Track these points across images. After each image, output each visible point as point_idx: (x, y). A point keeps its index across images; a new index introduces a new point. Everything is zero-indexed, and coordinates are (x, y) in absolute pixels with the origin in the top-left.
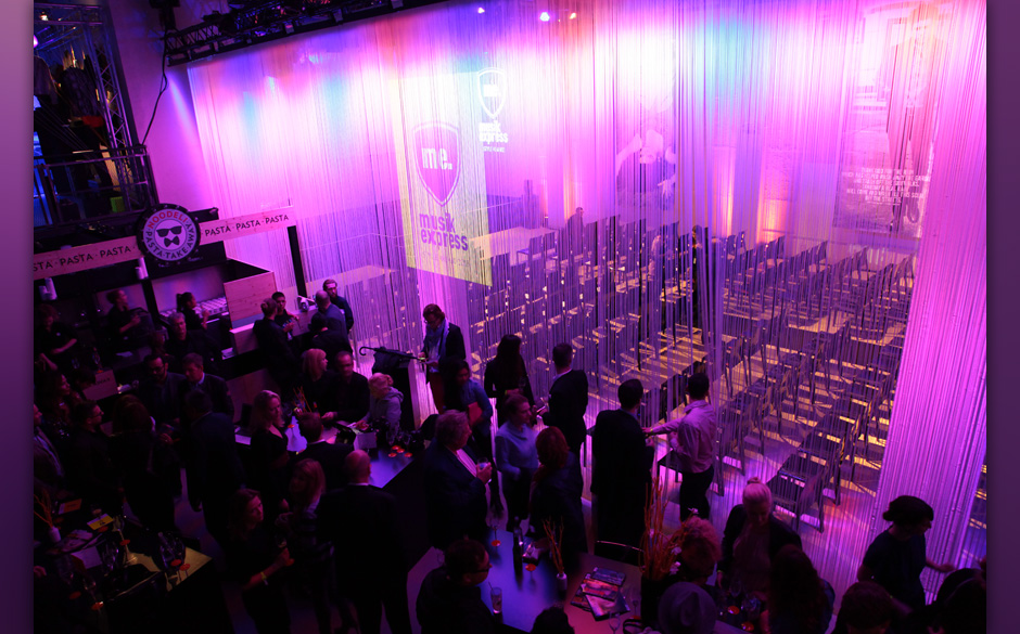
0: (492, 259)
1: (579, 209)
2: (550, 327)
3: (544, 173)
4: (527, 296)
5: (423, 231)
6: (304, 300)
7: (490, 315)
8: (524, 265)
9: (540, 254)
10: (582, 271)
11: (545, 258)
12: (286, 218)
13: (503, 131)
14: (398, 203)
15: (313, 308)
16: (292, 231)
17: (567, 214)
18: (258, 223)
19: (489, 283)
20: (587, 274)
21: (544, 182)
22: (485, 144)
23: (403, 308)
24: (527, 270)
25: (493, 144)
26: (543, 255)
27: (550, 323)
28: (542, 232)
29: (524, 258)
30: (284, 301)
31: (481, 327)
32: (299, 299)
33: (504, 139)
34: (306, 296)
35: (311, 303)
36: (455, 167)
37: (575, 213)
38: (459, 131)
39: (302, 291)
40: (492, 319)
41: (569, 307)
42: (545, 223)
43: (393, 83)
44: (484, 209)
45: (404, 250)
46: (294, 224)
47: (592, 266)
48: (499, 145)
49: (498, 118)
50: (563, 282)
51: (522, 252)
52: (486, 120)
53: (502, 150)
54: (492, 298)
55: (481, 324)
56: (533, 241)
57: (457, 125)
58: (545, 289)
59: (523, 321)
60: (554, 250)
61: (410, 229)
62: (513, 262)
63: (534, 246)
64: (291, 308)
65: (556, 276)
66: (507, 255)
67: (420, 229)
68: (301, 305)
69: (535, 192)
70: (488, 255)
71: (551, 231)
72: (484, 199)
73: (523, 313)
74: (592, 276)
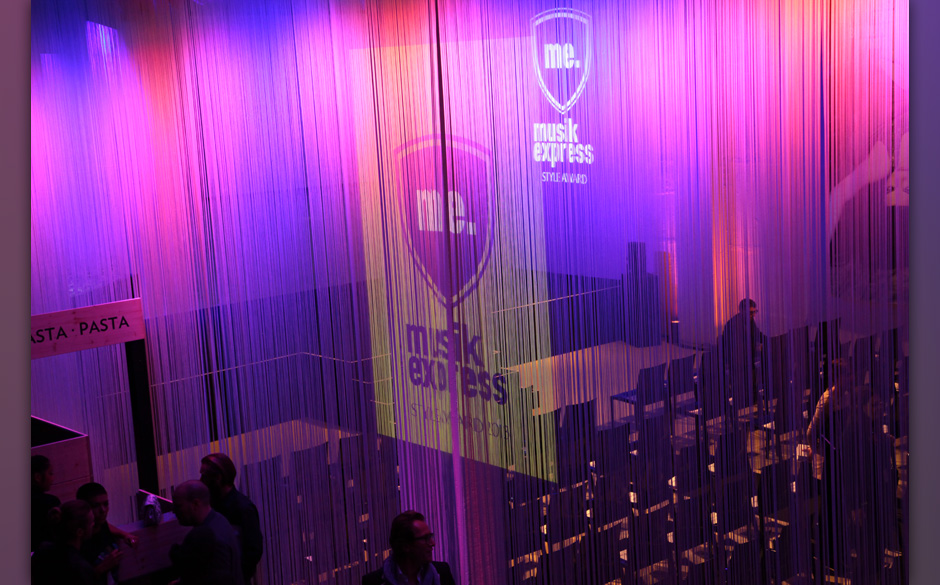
0: (557, 413)
1: (747, 305)
2: (685, 569)
3: (670, 226)
4: (633, 497)
5: (413, 360)
6: (151, 498)
7: (551, 539)
8: (626, 429)
9: (662, 404)
10: (756, 444)
11: (672, 413)
12: (124, 322)
13: (583, 140)
14: (362, 286)
15: (169, 517)
16: (136, 352)
17: (721, 315)
18: (62, 333)
19: (552, 477)
20: (767, 449)
21: (672, 248)
22: (546, 166)
23: (365, 518)
24: (634, 437)
25: (564, 167)
26: (668, 404)
27: (686, 562)
28: (665, 355)
29: (625, 411)
30: (106, 503)
31: (531, 565)
32: (141, 498)
33: (584, 154)
34: (156, 492)
35: (165, 507)
36: (482, 229)
37: (736, 311)
38: (493, 154)
39: (148, 477)
40: (556, 547)
41: (726, 525)
42: (673, 336)
43: (359, 57)
44: (543, 302)
45: (371, 387)
46: (141, 336)
47: (778, 431)
48: (576, 168)
49: (573, 113)
50: (712, 468)
51: (623, 397)
52: (550, 116)
53: (580, 179)
54: (557, 499)
55: (535, 557)
56: (646, 375)
57: (488, 145)
58: (673, 482)
59: (623, 555)
60: (691, 395)
61: (385, 356)
62: (602, 419)
63: (649, 386)
64: (119, 517)
65: (698, 452)
66: (590, 407)
67: (408, 356)
68: (143, 512)
69: (650, 268)
70: (547, 405)
71: (683, 354)
72: (543, 282)
73: (624, 535)
74: (779, 454)
